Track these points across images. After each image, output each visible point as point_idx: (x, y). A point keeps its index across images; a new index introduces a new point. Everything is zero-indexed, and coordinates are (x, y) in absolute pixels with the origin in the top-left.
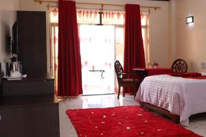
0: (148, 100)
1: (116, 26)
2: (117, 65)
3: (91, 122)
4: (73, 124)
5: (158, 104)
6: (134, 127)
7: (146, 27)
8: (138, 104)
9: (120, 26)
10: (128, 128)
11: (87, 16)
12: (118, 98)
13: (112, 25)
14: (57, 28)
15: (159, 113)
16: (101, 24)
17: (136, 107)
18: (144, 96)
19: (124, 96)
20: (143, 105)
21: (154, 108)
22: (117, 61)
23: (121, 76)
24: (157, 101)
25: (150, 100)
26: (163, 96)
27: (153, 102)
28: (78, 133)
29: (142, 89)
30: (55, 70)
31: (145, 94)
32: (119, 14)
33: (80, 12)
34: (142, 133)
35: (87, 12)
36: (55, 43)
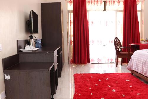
0: (136, 69)
1: (117, 11)
2: (116, 42)
3: (88, 84)
5: (143, 73)
6: (119, 90)
7: (141, 11)
8: (130, 72)
9: (120, 11)
10: (114, 91)
11: (94, 4)
12: (117, 66)
13: (115, 10)
14: (72, 14)
15: (143, 80)
16: (105, 10)
18: (134, 66)
19: (122, 65)
20: (133, 72)
21: (140, 76)
22: (116, 38)
23: (120, 50)
24: (143, 70)
25: (138, 69)
26: (146, 67)
27: (139, 71)
29: (132, 60)
30: (71, 45)
31: (134, 64)
32: (119, 2)
33: (89, 2)
34: (124, 95)
35: (94, 2)
36: (71, 25)
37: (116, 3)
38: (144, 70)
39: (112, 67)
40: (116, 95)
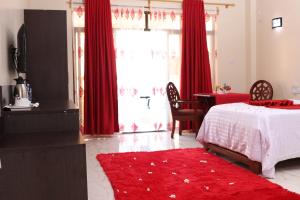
0: (216, 139)
1: (170, 31)
2: (171, 91)
3: (132, 171)
4: (107, 174)
5: (230, 146)
6: (196, 179)
7: (213, 33)
9: (176, 32)
11: (127, 17)
12: (172, 137)
13: (165, 30)
14: (83, 36)
16: (147, 29)
17: (198, 149)
18: (210, 134)
19: (180, 134)
22: (170, 83)
23: (177, 106)
24: (229, 141)
25: (219, 140)
26: (237, 134)
28: (114, 187)
29: (207, 125)
30: (80, 96)
31: (210, 131)
32: (173, 14)
33: (117, 11)
34: (207, 188)
35: (127, 12)
36: (80, 57)
37: (168, 17)
38: (233, 141)
39: (161, 138)
40: (193, 188)
